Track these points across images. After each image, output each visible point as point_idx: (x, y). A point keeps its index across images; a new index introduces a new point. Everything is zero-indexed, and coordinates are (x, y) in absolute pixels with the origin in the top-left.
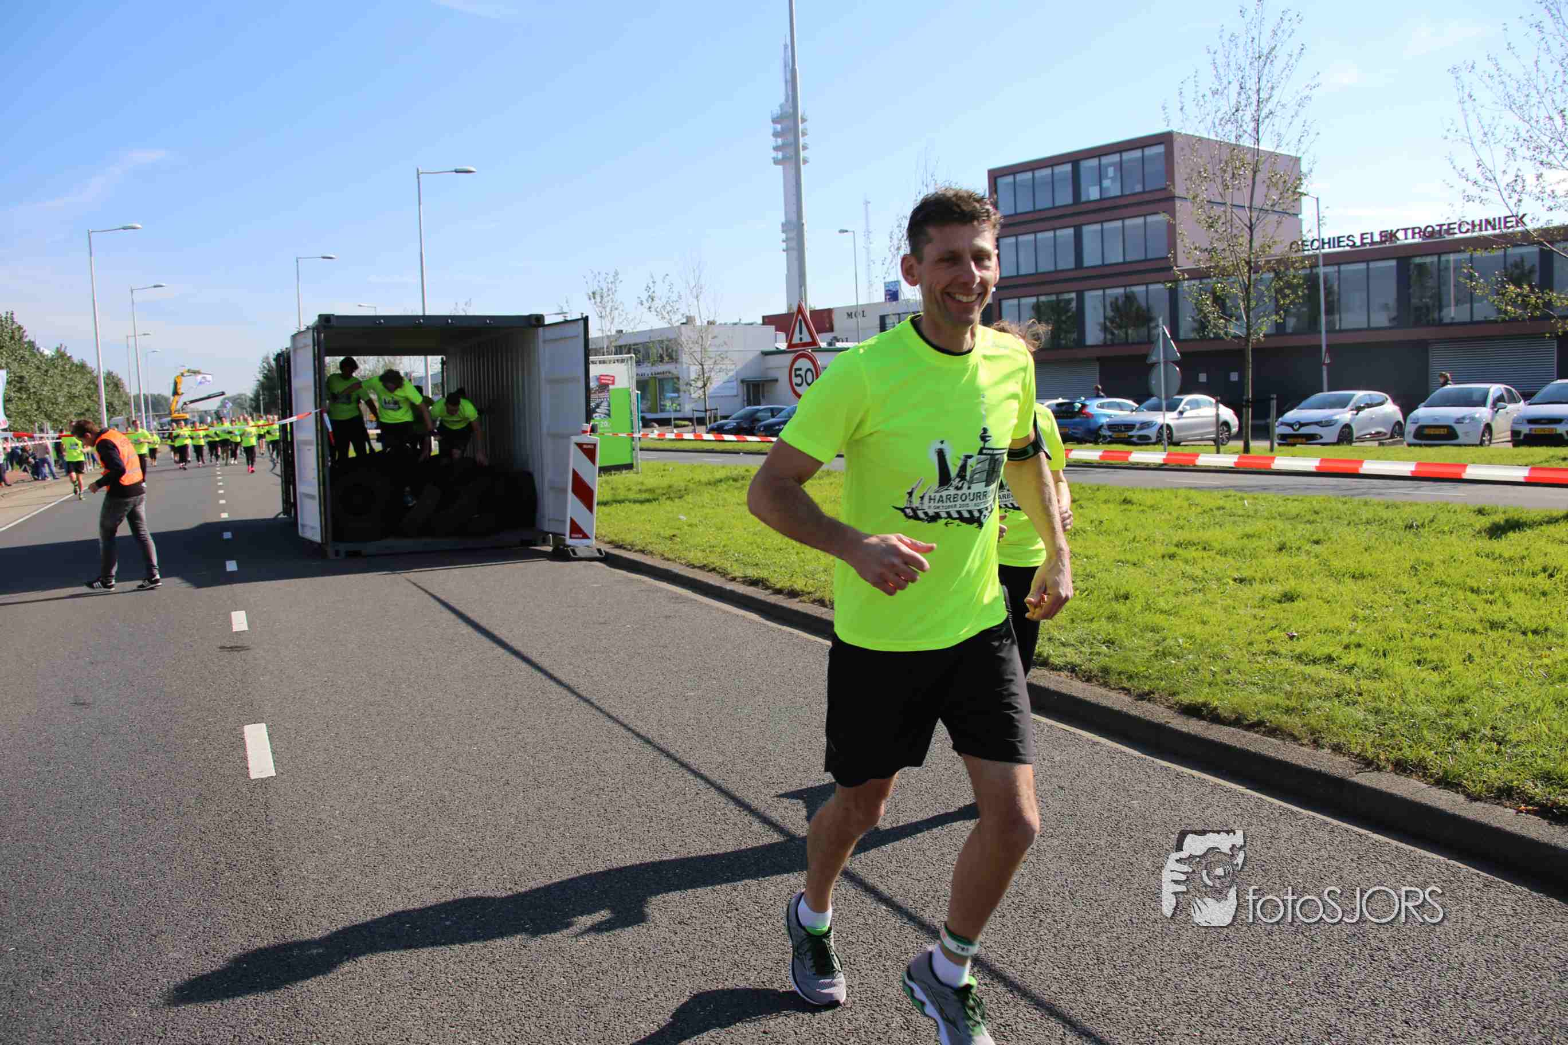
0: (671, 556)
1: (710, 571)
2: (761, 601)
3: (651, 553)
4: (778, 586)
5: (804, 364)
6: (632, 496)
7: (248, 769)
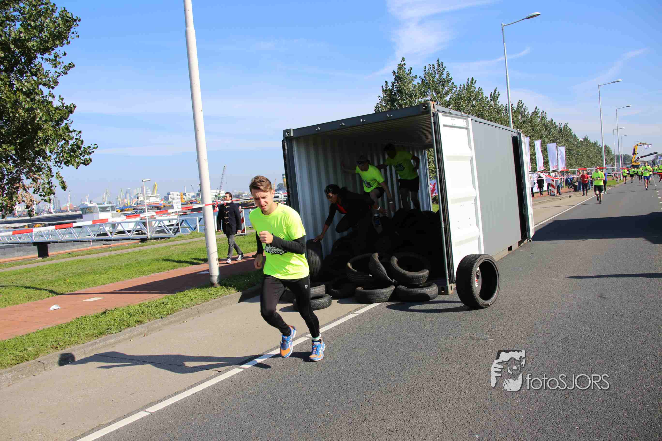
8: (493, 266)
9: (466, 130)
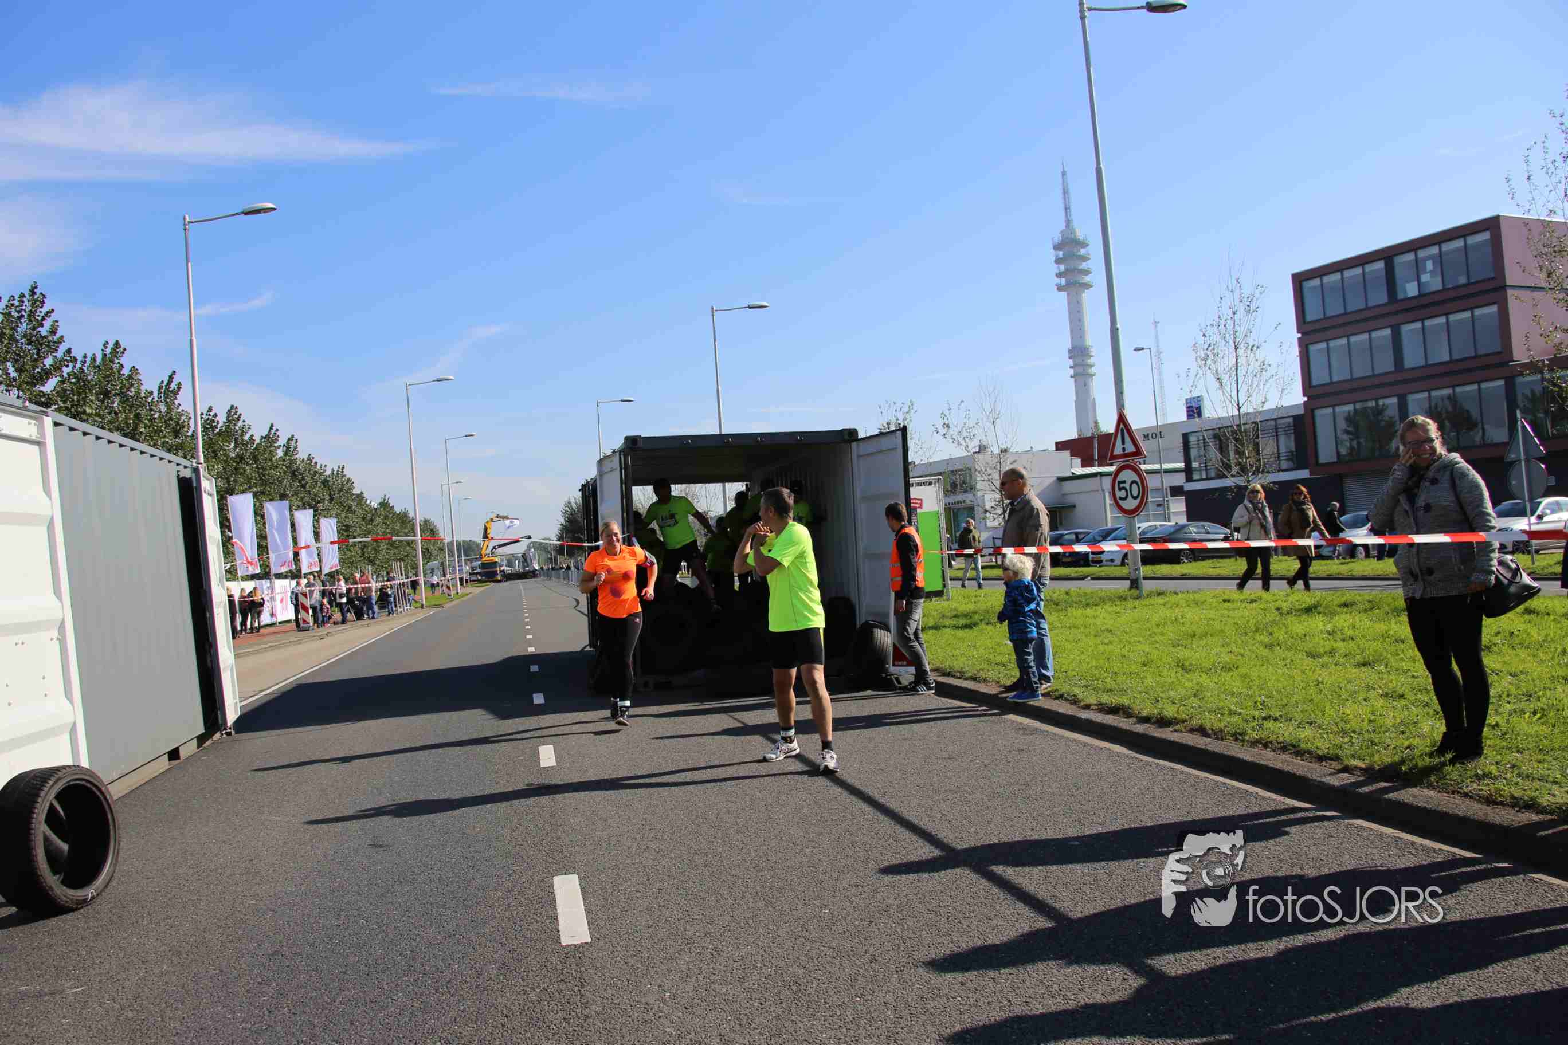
1: (1057, 698)
2: (1126, 731)
3: (985, 680)
4: (1144, 713)
5: (1127, 476)
6: (947, 622)
7: (558, 931)
8: (98, 798)
9: (36, 448)
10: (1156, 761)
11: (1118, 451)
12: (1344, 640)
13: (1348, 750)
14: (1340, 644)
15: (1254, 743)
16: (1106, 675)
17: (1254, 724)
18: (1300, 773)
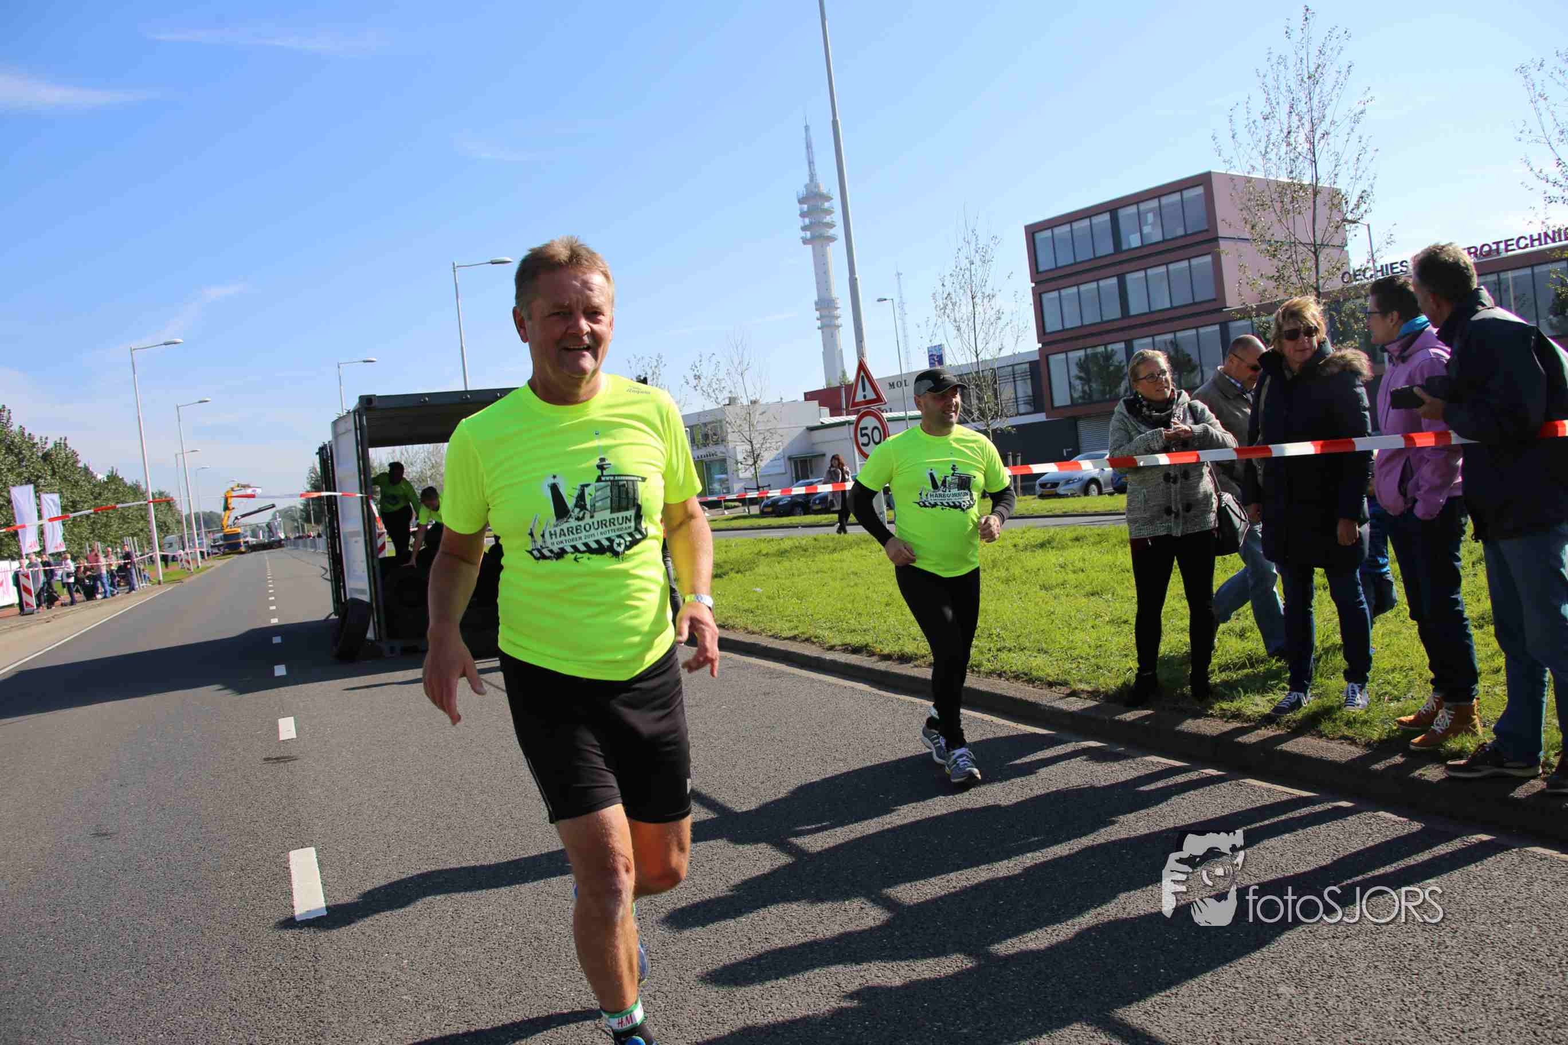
0: (756, 629)
1: (803, 641)
2: (870, 671)
3: (733, 627)
4: (886, 651)
5: (869, 422)
7: (293, 907)
10: (897, 696)
11: (859, 398)
12: (1074, 572)
13: (1075, 675)
14: (1071, 577)
15: (990, 674)
16: (850, 616)
17: (990, 655)
18: (1031, 699)
